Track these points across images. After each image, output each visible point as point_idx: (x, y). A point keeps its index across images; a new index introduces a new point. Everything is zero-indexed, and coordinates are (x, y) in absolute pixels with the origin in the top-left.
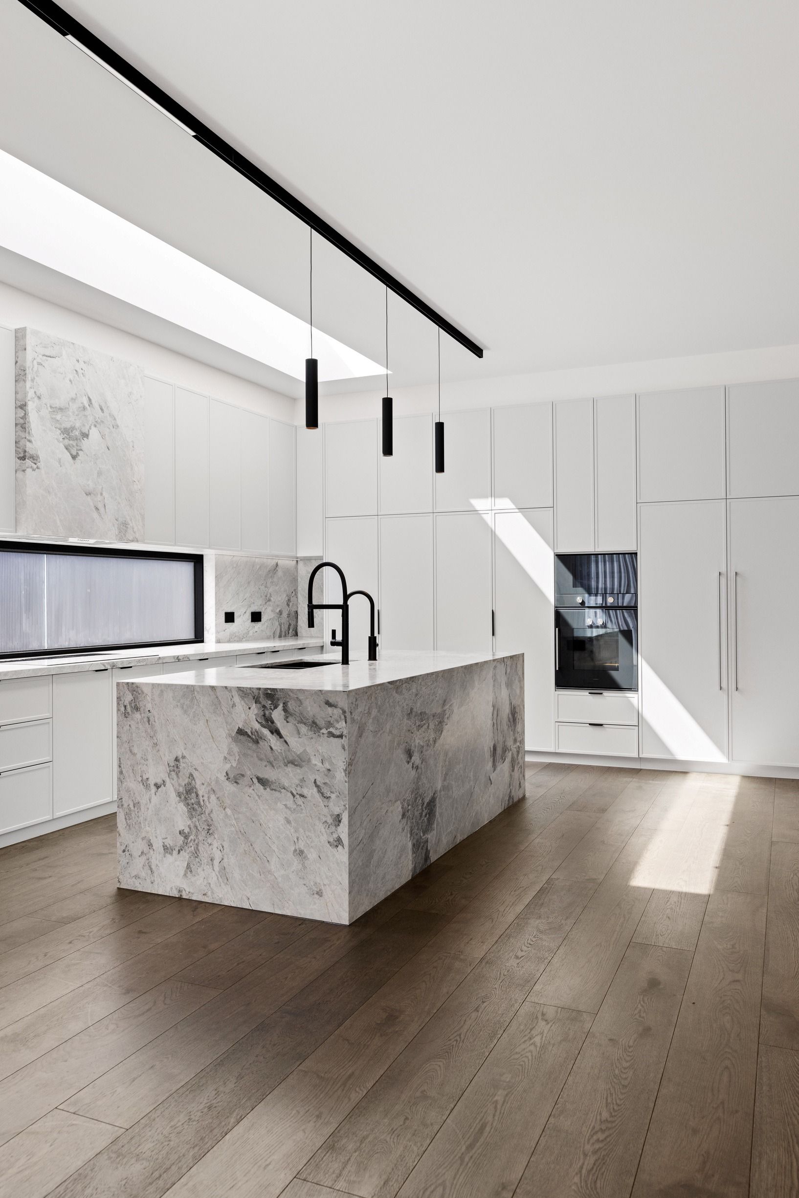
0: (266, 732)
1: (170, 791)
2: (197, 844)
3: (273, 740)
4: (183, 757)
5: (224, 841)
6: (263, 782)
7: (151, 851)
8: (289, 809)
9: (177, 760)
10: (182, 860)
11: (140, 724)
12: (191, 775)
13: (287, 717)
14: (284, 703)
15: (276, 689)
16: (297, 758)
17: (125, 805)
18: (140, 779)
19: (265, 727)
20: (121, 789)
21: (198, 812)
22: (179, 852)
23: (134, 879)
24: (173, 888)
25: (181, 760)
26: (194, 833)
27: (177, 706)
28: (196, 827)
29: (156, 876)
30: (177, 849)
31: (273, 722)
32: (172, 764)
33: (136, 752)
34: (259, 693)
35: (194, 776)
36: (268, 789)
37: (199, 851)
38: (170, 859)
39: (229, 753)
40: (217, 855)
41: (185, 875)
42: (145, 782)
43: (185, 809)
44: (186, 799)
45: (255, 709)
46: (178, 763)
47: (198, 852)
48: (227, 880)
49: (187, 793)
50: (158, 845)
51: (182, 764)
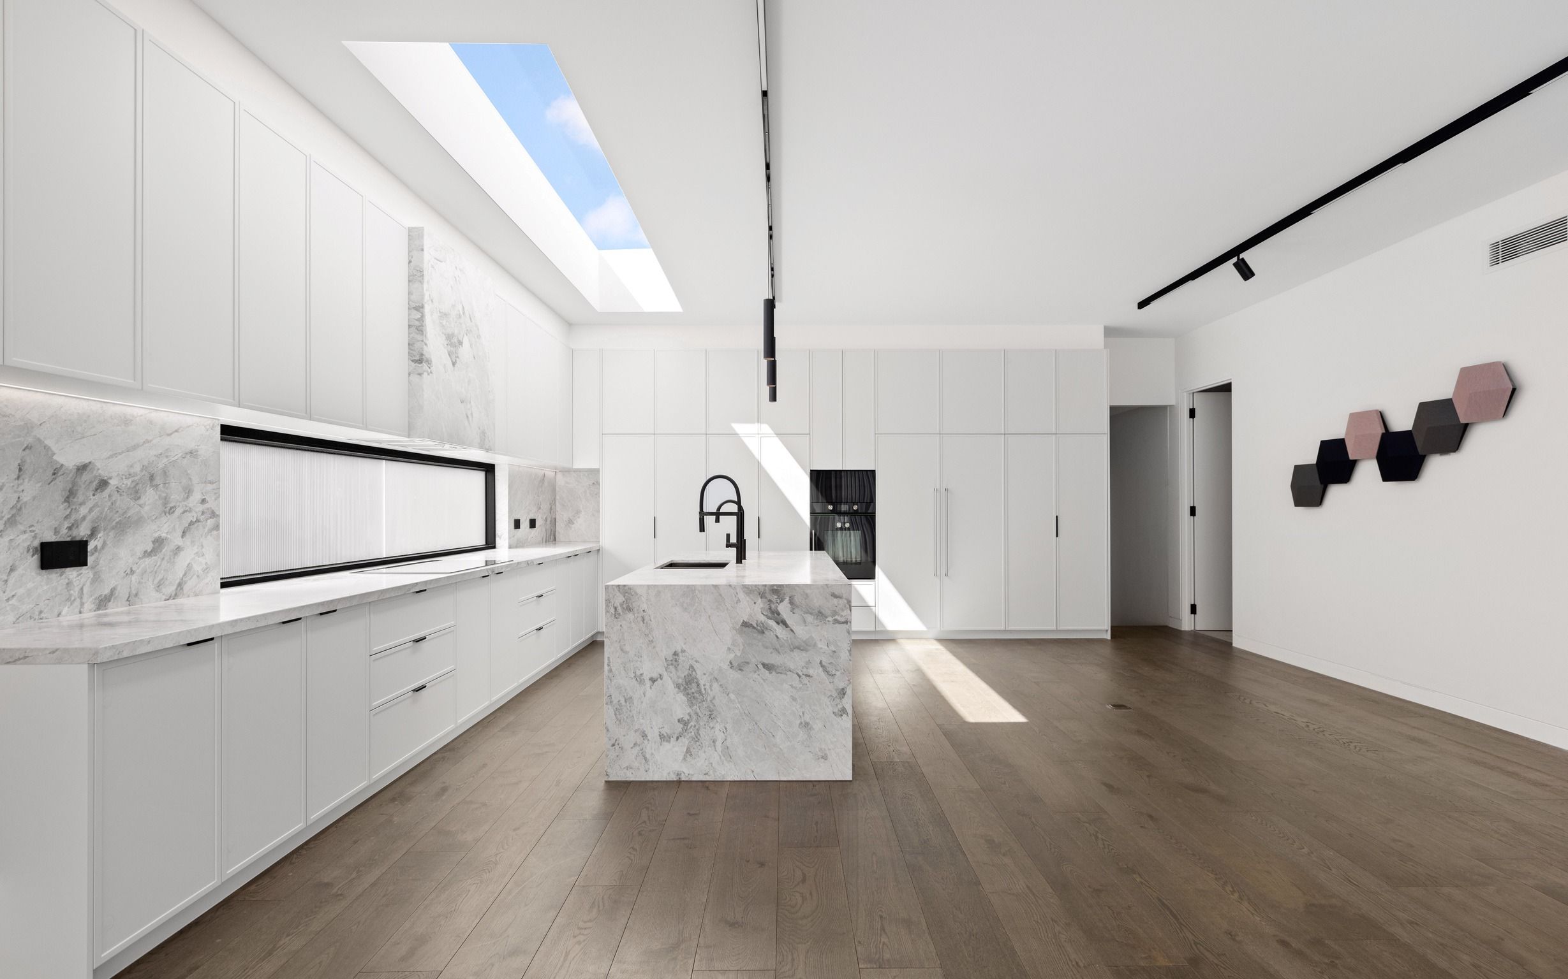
0: (772, 623)
1: (668, 683)
2: (697, 729)
3: (779, 630)
4: (683, 651)
5: (727, 723)
6: (768, 667)
7: (646, 742)
8: (795, 688)
9: (675, 654)
10: (681, 746)
11: (633, 624)
12: (691, 667)
13: (793, 609)
14: (790, 597)
15: (783, 585)
16: (803, 644)
17: (615, 701)
18: (633, 675)
19: (771, 619)
20: (609, 686)
21: (699, 700)
22: (678, 738)
23: (625, 770)
24: (671, 773)
25: (680, 654)
26: (694, 720)
27: (676, 604)
28: (697, 714)
29: (651, 764)
30: (675, 737)
31: (779, 614)
32: (670, 658)
33: (628, 650)
34: (765, 590)
35: (695, 667)
36: (774, 673)
37: (699, 735)
38: (667, 746)
39: (733, 644)
40: (720, 737)
41: (684, 759)
42: (639, 679)
43: (685, 699)
44: (685, 689)
45: (760, 603)
46: (676, 657)
47: (698, 737)
48: (731, 758)
49: (687, 684)
50: (653, 734)
51: (681, 658)
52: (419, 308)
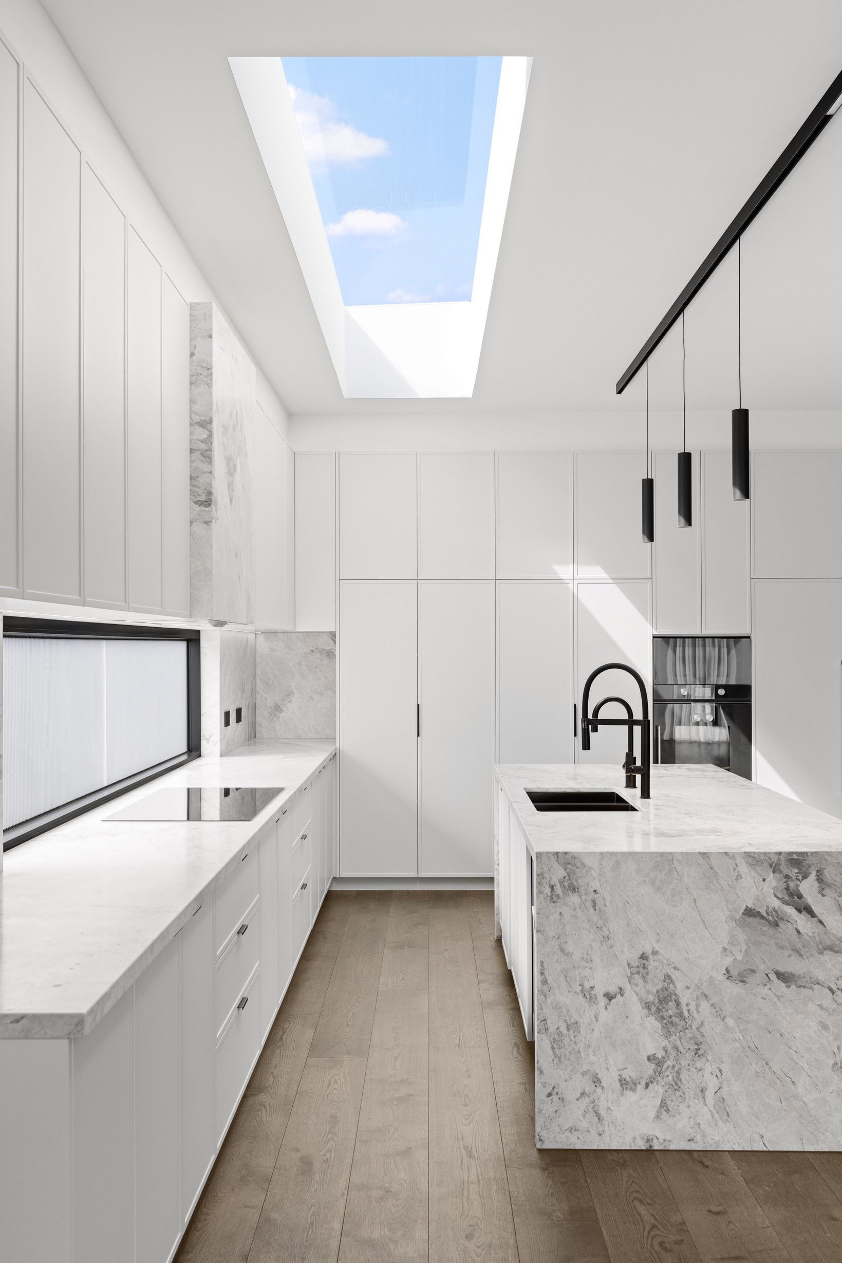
0: (790, 911)
1: (633, 1002)
2: (677, 1072)
3: (801, 921)
4: (655, 953)
5: (722, 1062)
6: (785, 978)
7: (599, 1090)
8: (826, 1010)
9: (643, 957)
10: (652, 1097)
11: (578, 910)
12: (668, 977)
13: (823, 889)
14: (818, 871)
15: (806, 853)
16: (838, 942)
17: (552, 1029)
18: (579, 989)
19: (788, 904)
20: (543, 1006)
21: (680, 1028)
22: (647, 1086)
23: (567, 1134)
24: (637, 1137)
25: (651, 957)
26: (672, 1057)
27: (644, 881)
28: (677, 1049)
29: (606, 1124)
30: (643, 1083)
31: (800, 897)
32: (635, 962)
33: (571, 951)
34: (779, 860)
35: (673, 977)
36: (793, 987)
37: (680, 1080)
38: (631, 1096)
39: (731, 943)
40: (712, 1084)
41: (658, 1117)
42: (588, 994)
43: (658, 1025)
44: (659, 1010)
45: (773, 880)
46: (645, 962)
47: (679, 1083)
48: (728, 1116)
49: (661, 1002)
50: (610, 1079)
51: (651, 962)
52: (206, 424)
